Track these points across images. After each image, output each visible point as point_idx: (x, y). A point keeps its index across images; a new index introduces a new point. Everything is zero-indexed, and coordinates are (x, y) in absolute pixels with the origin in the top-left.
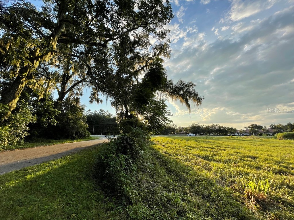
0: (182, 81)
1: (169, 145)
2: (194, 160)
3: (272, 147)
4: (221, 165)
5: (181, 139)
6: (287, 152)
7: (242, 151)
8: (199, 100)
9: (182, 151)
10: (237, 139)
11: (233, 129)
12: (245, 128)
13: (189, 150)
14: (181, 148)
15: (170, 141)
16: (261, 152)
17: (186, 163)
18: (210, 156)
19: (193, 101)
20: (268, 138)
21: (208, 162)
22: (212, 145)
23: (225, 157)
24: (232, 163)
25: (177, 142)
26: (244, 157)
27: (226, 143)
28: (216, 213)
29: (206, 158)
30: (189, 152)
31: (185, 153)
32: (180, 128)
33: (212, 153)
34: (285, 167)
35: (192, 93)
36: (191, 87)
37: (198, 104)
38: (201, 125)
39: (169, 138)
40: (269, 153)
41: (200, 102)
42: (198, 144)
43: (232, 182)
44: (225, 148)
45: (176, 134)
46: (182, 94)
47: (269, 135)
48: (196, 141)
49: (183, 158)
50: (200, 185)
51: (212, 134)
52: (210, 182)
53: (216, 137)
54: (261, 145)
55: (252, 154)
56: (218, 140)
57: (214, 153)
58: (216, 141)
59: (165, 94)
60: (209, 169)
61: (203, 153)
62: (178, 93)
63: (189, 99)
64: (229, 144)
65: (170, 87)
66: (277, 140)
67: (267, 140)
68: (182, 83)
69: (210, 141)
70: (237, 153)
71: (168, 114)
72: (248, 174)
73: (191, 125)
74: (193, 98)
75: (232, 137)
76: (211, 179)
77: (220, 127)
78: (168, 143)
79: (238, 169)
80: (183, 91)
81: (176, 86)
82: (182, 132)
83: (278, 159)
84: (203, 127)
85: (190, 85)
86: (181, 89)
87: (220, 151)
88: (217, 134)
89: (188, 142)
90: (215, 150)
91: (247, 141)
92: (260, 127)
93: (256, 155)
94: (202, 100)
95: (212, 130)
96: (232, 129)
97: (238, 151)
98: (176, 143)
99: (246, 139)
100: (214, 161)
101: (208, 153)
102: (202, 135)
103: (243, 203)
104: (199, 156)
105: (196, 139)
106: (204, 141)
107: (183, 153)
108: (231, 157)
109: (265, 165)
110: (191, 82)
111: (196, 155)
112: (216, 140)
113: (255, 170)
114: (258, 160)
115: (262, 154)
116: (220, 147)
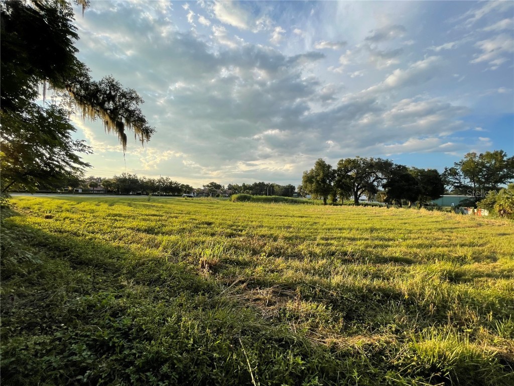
0: (113, 81)
1: (64, 214)
2: (130, 237)
3: (227, 211)
4: (173, 238)
5: (97, 203)
6: (238, 215)
7: (198, 217)
8: (147, 132)
9: (104, 225)
10: (192, 201)
11: (189, 187)
12: (204, 186)
13: (117, 221)
14: (98, 220)
15: (65, 206)
16: (217, 216)
17: (114, 244)
18: (157, 227)
19: (134, 130)
20: (224, 200)
21: (153, 236)
22: (158, 211)
23: (177, 227)
24: (186, 233)
25: (87, 208)
26: (200, 224)
27: (178, 207)
28: (167, 295)
29: (149, 231)
30: (118, 224)
31: (111, 227)
32: (91, 178)
33: (159, 223)
34: (235, 230)
35: (134, 115)
36: (134, 102)
37: (144, 138)
38: (140, 177)
39: (64, 199)
40: (223, 217)
41: (148, 137)
42: (134, 211)
43: (186, 255)
44: (177, 215)
45: (80, 191)
46: (110, 110)
47: (226, 196)
48: (130, 205)
49: (106, 236)
50: (143, 269)
51: (156, 193)
52: (158, 262)
53: (163, 199)
54: (217, 208)
55: (208, 219)
56: (166, 203)
57: (163, 223)
58: (164, 205)
59: (61, 94)
60: (157, 246)
61: (144, 225)
62: (101, 105)
63: (126, 124)
64: (183, 209)
65: (81, 83)
66: (232, 203)
67: (223, 202)
68: (113, 85)
69: (154, 204)
70: (193, 219)
71: (80, 148)
72: (203, 242)
73: (119, 175)
74: (135, 125)
75: (186, 199)
76: (161, 258)
77: (171, 183)
78: (62, 211)
79: (193, 239)
80: (115, 104)
81: (97, 86)
82: (96, 187)
83: (230, 223)
84: (143, 181)
85: (131, 97)
86: (111, 98)
87: (171, 220)
88: (164, 194)
89: (113, 208)
90: (163, 218)
91: (204, 203)
92: (218, 187)
93: (212, 221)
94: (151, 132)
95: (158, 186)
96: (187, 186)
97: (194, 217)
98: (84, 209)
99: (202, 202)
100: (163, 233)
101: (153, 224)
102: (139, 194)
103: (197, 274)
104: (139, 230)
105: (129, 202)
106: (144, 206)
107: (106, 227)
108: (185, 226)
109: (219, 230)
110: (135, 92)
111: (132, 229)
112: (163, 203)
113: (210, 237)
114: (213, 226)
115: (217, 219)
116: (171, 213)
